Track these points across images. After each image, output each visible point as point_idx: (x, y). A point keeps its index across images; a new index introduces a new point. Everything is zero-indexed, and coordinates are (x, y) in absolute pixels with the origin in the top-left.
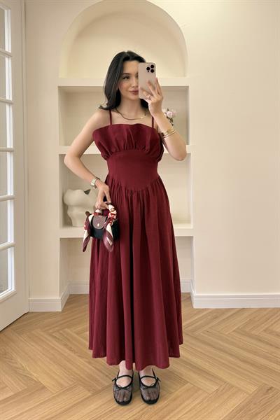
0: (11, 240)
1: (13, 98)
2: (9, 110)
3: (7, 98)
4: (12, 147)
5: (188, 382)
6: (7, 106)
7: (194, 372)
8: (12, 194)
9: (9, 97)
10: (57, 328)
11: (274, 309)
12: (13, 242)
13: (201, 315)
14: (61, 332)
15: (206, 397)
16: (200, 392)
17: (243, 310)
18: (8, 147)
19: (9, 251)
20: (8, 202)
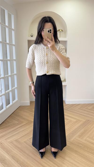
2: (14, 48)
8: (16, 73)
9: (14, 43)
13: (69, 105)
15: (74, 122)
16: (72, 121)
19: (15, 89)
20: (15, 75)
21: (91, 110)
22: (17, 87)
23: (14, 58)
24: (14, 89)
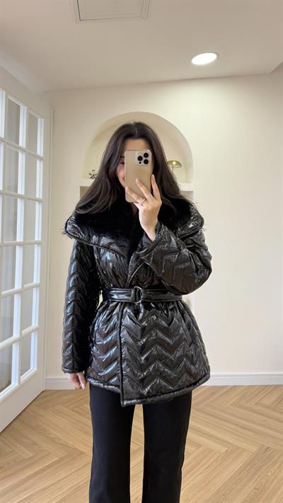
0: (35, 323)
4: (40, 240)
5: (201, 446)
6: (37, 204)
7: (206, 438)
8: (38, 282)
10: (76, 404)
11: (261, 386)
14: (81, 407)
15: (219, 457)
16: (213, 452)
17: (235, 386)
18: (36, 239)
19: (33, 334)
20: (34, 289)
21: (274, 410)
22: (37, 325)
23: (38, 237)
24: (29, 335)
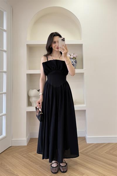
0: (4, 112)
1: (7, 49)
2: (5, 55)
3: (4, 49)
4: (6, 70)
6: (4, 53)
8: (5, 91)
9: (5, 48)
10: (25, 153)
12: (5, 113)
13: (90, 146)
18: (4, 70)
19: (3, 117)
20: (4, 95)
